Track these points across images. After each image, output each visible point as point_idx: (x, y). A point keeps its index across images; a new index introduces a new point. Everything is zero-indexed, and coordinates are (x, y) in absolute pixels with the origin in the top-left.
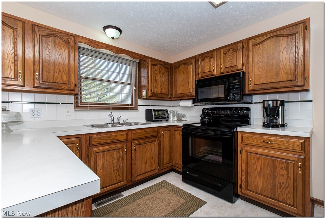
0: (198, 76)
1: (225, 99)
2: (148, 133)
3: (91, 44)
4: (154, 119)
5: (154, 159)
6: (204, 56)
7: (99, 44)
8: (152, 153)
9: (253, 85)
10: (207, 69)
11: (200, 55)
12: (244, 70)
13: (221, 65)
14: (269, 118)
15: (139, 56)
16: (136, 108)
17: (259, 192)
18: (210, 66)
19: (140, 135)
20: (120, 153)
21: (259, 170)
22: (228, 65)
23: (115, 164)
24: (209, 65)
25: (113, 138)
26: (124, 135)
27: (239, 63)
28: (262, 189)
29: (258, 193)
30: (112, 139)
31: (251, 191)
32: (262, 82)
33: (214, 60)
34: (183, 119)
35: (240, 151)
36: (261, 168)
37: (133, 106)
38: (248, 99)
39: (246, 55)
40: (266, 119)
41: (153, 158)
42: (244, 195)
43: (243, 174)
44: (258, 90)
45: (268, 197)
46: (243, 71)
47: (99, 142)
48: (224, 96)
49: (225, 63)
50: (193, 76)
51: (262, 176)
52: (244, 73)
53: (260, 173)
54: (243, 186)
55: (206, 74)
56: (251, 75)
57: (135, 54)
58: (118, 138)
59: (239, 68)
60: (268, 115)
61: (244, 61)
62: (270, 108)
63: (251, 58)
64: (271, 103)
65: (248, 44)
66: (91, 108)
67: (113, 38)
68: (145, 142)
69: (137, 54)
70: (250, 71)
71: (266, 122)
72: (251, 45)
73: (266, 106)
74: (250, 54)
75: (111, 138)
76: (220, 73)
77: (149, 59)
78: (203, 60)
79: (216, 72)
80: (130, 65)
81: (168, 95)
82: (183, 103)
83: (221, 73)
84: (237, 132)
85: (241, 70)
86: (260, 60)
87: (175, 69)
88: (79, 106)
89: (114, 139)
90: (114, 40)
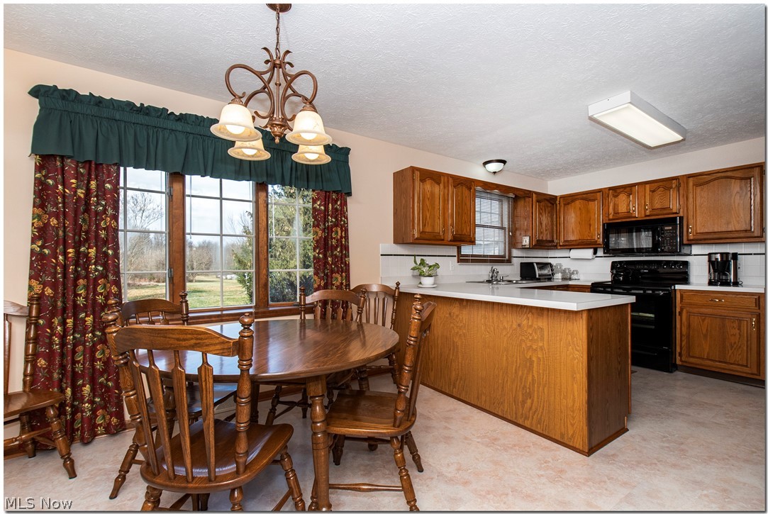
0: (608, 216)
1: (654, 250)
4: (537, 276)
6: (618, 191)
9: (695, 234)
10: (622, 209)
11: (610, 189)
12: (681, 214)
13: (645, 205)
14: (717, 274)
16: (509, 261)
17: (705, 357)
18: (628, 205)
21: (704, 331)
22: (657, 206)
24: (626, 203)
27: (674, 204)
28: (708, 354)
29: (703, 359)
31: (693, 357)
32: (706, 230)
33: (634, 198)
34: (573, 277)
35: (679, 312)
36: (707, 330)
37: (505, 258)
38: (685, 250)
39: (683, 196)
40: (713, 275)
42: (685, 364)
43: (683, 338)
44: (701, 240)
45: (716, 361)
46: (679, 215)
48: (651, 246)
49: (651, 202)
50: (599, 216)
51: (708, 339)
52: (681, 218)
53: (705, 336)
54: (683, 352)
55: (620, 215)
56: (691, 221)
59: (674, 211)
60: (715, 272)
61: (681, 203)
62: (718, 262)
63: (691, 200)
64: (718, 256)
65: (687, 183)
66: (473, 261)
67: (495, 173)
70: (691, 217)
71: (712, 278)
72: (691, 184)
73: (714, 259)
74: (691, 196)
76: (643, 215)
77: (534, 195)
78: (616, 196)
79: (637, 213)
80: (500, 201)
81: (553, 241)
82: (575, 253)
83: (646, 216)
84: (675, 290)
85: (676, 213)
86: (705, 204)
87: (565, 205)
88: (461, 259)
90: (497, 175)
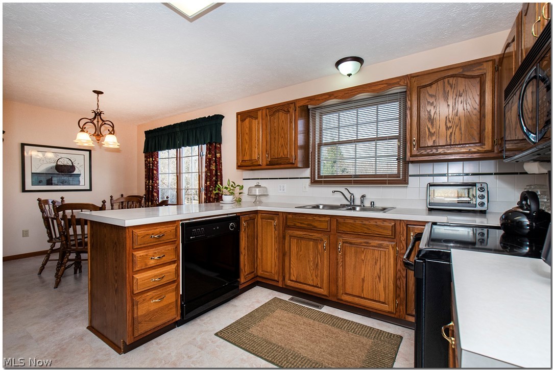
2: (369, 227)
3: (312, 102)
5: (382, 280)
7: (320, 98)
8: (378, 269)
15: (386, 84)
16: (405, 182)
19: (350, 227)
20: (318, 246)
23: (312, 259)
25: (309, 223)
26: (325, 221)
30: (308, 225)
37: (400, 177)
41: (379, 278)
47: (293, 224)
57: (378, 83)
58: (315, 224)
68: (361, 243)
69: (382, 82)
75: (307, 223)
88: (317, 181)
89: (311, 225)
